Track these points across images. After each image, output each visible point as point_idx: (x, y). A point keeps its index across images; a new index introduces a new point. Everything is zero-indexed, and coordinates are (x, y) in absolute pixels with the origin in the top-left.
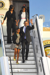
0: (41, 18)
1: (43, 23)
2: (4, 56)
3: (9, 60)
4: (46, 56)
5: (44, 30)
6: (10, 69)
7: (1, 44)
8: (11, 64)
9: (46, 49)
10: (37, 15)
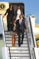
0: (33, 17)
1: (35, 21)
2: (5, 47)
3: (8, 50)
4: (37, 47)
5: (36, 27)
6: (9, 57)
7: (2, 37)
8: (10, 53)
9: (37, 41)
10: (30, 15)
